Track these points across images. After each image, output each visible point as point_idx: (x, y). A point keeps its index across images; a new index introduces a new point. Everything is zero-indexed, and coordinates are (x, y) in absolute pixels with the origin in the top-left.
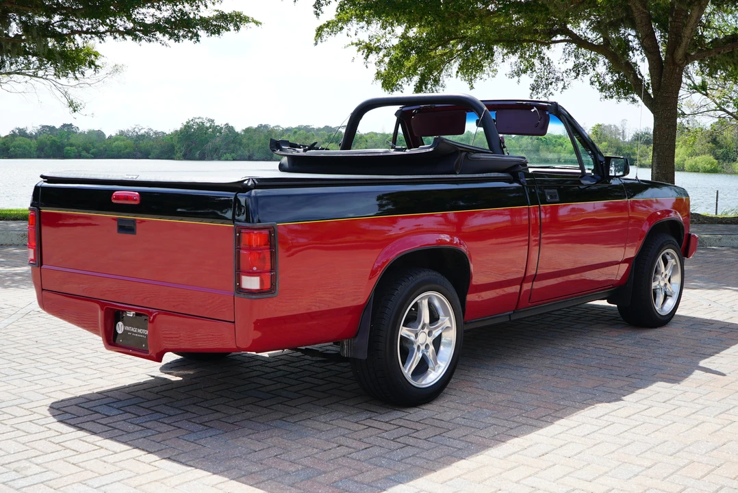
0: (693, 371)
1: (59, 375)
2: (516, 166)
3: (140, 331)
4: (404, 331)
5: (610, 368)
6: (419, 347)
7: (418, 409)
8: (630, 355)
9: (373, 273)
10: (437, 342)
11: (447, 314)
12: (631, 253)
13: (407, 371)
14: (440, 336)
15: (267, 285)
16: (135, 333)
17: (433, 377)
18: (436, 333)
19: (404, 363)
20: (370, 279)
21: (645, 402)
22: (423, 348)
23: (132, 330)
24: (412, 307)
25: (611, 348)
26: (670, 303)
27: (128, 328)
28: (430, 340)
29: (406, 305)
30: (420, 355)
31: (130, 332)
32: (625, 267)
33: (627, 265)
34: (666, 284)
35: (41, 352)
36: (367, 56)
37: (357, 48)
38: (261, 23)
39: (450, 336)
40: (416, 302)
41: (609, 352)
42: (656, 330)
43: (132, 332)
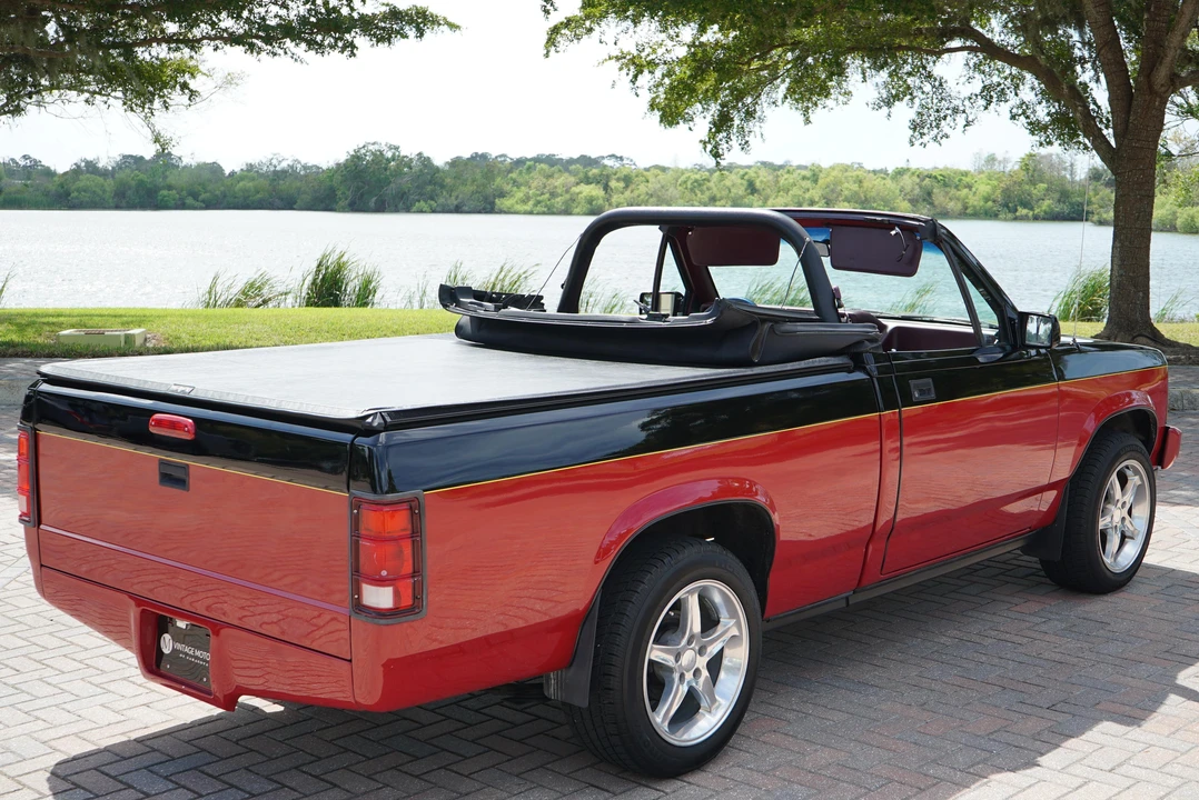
0: (1165, 697)
1: (78, 698)
2: (860, 343)
3: (198, 653)
4: (655, 653)
5: (1021, 687)
6: (682, 676)
7: (679, 783)
8: (1058, 657)
9: (602, 553)
10: (715, 665)
11: (733, 614)
12: (1064, 471)
13: (660, 718)
14: (720, 654)
15: (407, 601)
16: (192, 656)
17: (705, 725)
18: (713, 649)
19: (654, 709)
20: (596, 563)
21: (1078, 769)
22: (689, 676)
23: (187, 650)
24: (670, 610)
25: (1025, 640)
26: (1131, 551)
27: (179, 646)
28: (702, 662)
29: (658, 608)
30: (684, 689)
31: (182, 652)
32: (1052, 495)
33: (1054, 493)
34: (1123, 519)
35: (56, 642)
36: (636, 77)
37: (618, 64)
38: (458, 27)
39: (738, 657)
40: (679, 600)
41: (1021, 649)
42: (1105, 598)
43: (186, 654)
